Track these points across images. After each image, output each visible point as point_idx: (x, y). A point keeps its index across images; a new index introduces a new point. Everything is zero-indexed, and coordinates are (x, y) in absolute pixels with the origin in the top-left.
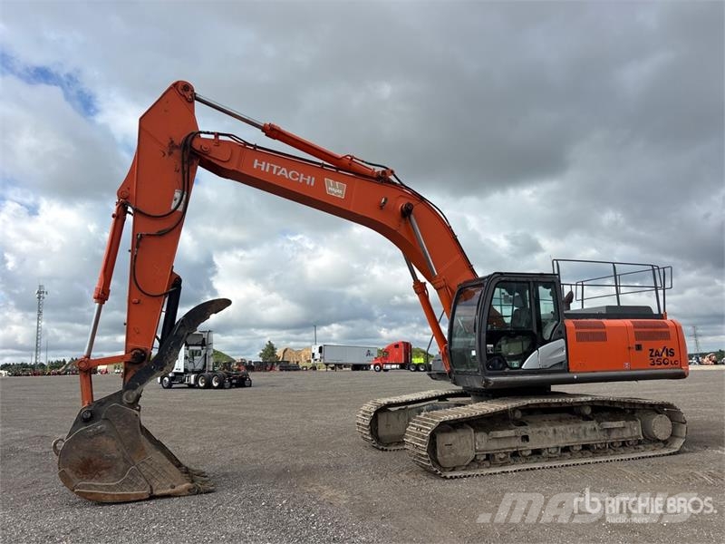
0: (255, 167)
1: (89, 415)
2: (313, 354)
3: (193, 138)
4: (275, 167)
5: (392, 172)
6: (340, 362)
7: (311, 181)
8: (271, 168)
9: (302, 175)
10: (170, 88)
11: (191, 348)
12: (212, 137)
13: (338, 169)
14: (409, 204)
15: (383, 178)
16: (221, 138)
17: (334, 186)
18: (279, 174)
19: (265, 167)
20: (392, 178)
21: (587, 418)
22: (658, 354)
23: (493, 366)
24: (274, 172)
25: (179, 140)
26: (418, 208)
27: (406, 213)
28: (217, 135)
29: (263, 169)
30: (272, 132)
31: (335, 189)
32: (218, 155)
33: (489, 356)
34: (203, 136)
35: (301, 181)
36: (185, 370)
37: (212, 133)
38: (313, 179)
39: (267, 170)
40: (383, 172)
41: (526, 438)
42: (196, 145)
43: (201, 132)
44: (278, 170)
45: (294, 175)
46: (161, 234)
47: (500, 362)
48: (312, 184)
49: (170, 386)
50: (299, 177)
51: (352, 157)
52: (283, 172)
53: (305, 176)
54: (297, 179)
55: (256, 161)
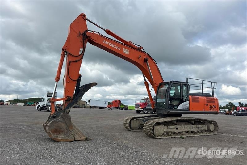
0: (104, 43)
1: (55, 116)
2: (86, 103)
3: (86, 32)
4: (110, 43)
5: (143, 48)
6: (95, 106)
7: (119, 48)
8: (109, 44)
10: (80, 15)
11: (49, 98)
12: (92, 32)
13: (127, 45)
14: (147, 58)
16: (95, 33)
17: (126, 51)
18: (110, 46)
19: (107, 43)
20: (142, 50)
21: (193, 124)
22: (212, 107)
23: (170, 108)
25: (82, 32)
26: (149, 59)
27: (146, 60)
28: (94, 32)
30: (108, 32)
31: (126, 52)
32: (93, 38)
33: (169, 105)
34: (89, 31)
36: (47, 105)
37: (92, 31)
39: (107, 44)
40: (140, 48)
41: (177, 129)
42: (87, 34)
43: (89, 30)
44: (110, 44)
45: (115, 46)
46: (76, 61)
47: (172, 106)
48: (120, 50)
51: (131, 42)
52: (112, 45)
53: (118, 47)
54: (115, 48)
55: (104, 41)
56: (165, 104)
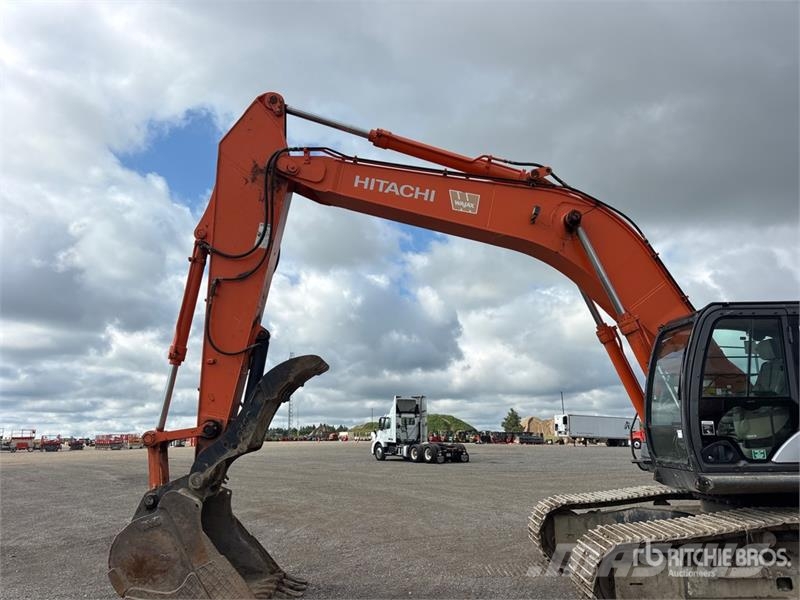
0: (356, 185)
2: (557, 425)
3: (277, 159)
4: (382, 182)
5: (549, 171)
6: (590, 436)
7: (430, 195)
8: (377, 185)
9: (418, 189)
10: (255, 103)
11: (403, 415)
12: (301, 154)
13: (467, 176)
14: (574, 212)
15: (537, 180)
16: (312, 154)
17: (463, 199)
18: (387, 191)
19: (368, 183)
20: (549, 178)
24: (381, 190)
25: (263, 164)
26: (589, 216)
27: (572, 225)
28: (307, 150)
29: (366, 187)
30: (381, 139)
31: (465, 203)
32: (308, 175)
33: (706, 440)
34: (292, 154)
35: (416, 197)
36: (398, 440)
37: (301, 149)
38: (433, 192)
39: (372, 188)
40: (534, 172)
42: (282, 165)
43: (292, 150)
44: (386, 186)
45: (407, 191)
46: (243, 278)
47: (727, 449)
48: (432, 200)
49: (383, 458)
50: (414, 192)
51: (490, 158)
52: (393, 188)
53: (422, 190)
54: (411, 195)
55: (358, 177)
56: (680, 434)
